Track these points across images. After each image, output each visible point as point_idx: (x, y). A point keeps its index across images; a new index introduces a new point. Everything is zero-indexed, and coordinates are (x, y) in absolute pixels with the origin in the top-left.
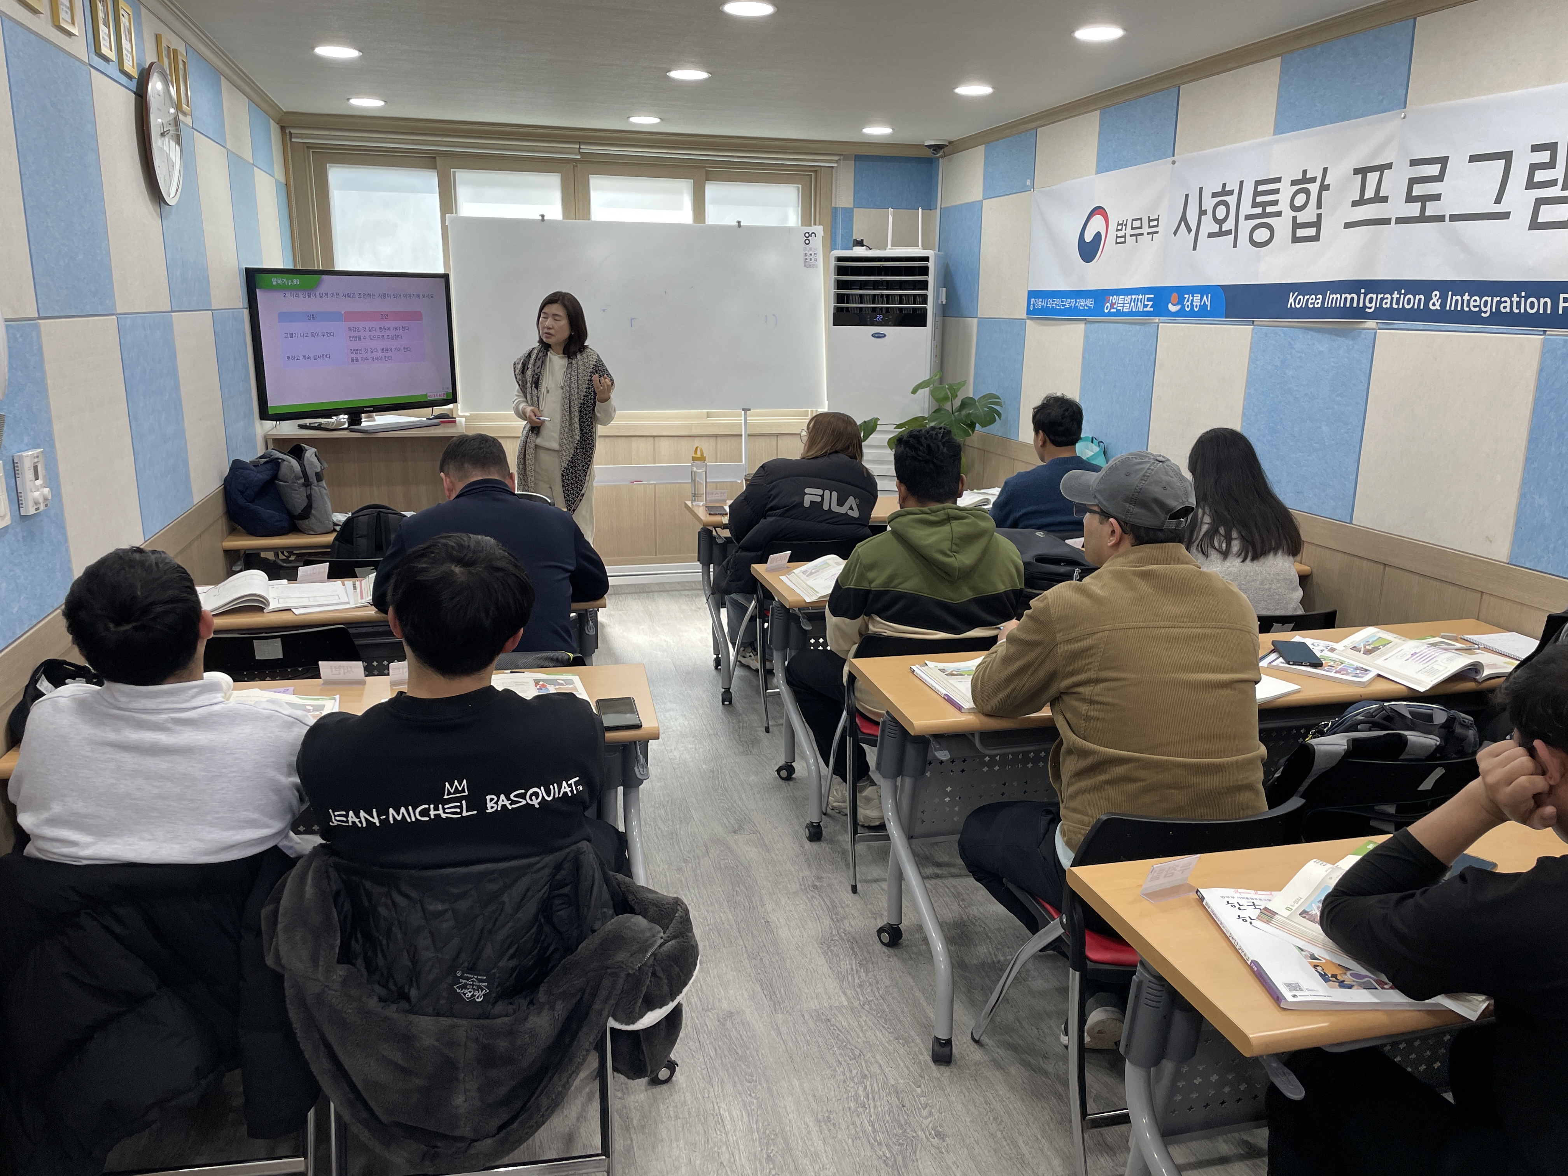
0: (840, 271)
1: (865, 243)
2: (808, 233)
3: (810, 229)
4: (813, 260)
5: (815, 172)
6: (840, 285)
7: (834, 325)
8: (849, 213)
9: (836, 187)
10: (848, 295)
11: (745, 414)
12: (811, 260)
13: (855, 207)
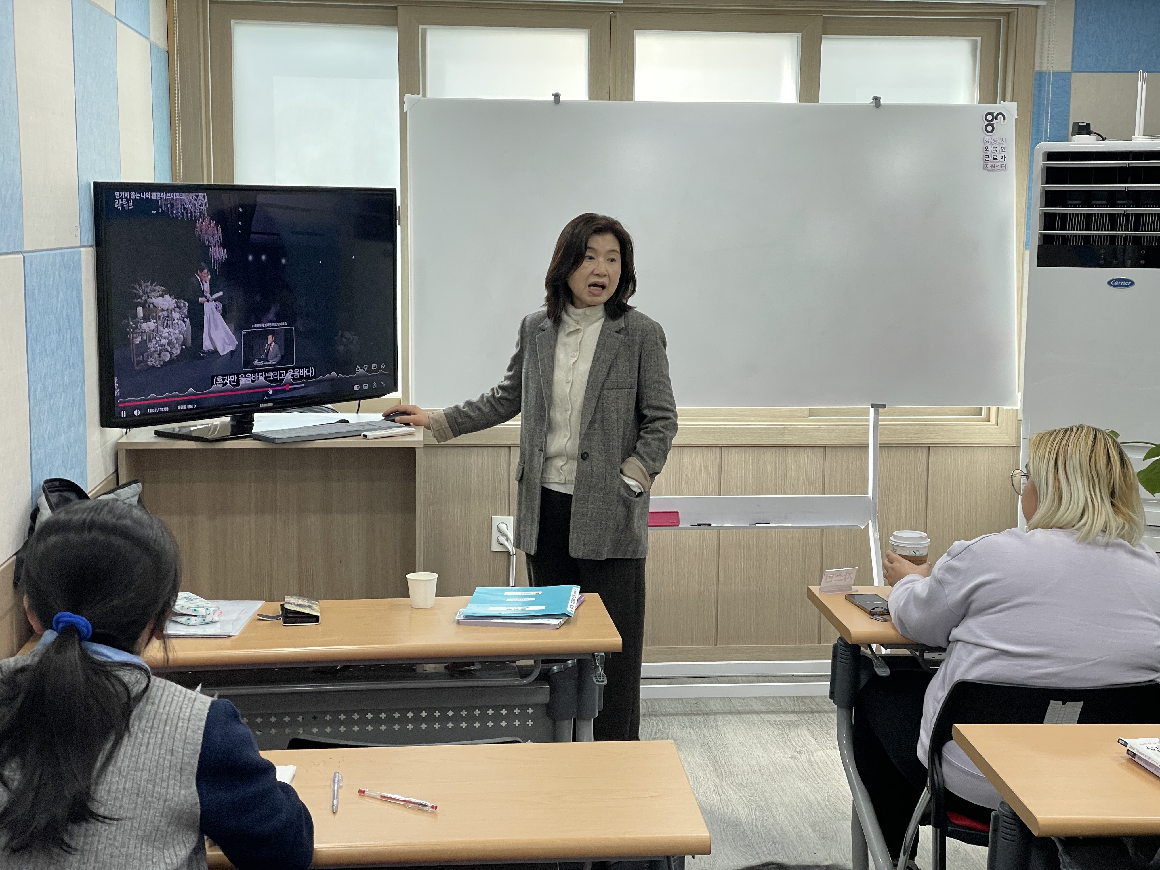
0: (1052, 175)
1: (1092, 129)
3: (995, 108)
4: (999, 158)
6: (1050, 198)
7: (1038, 266)
8: (1064, 80)
9: (1042, 37)
10: (1064, 215)
11: (877, 412)
12: (995, 158)
13: (1075, 70)
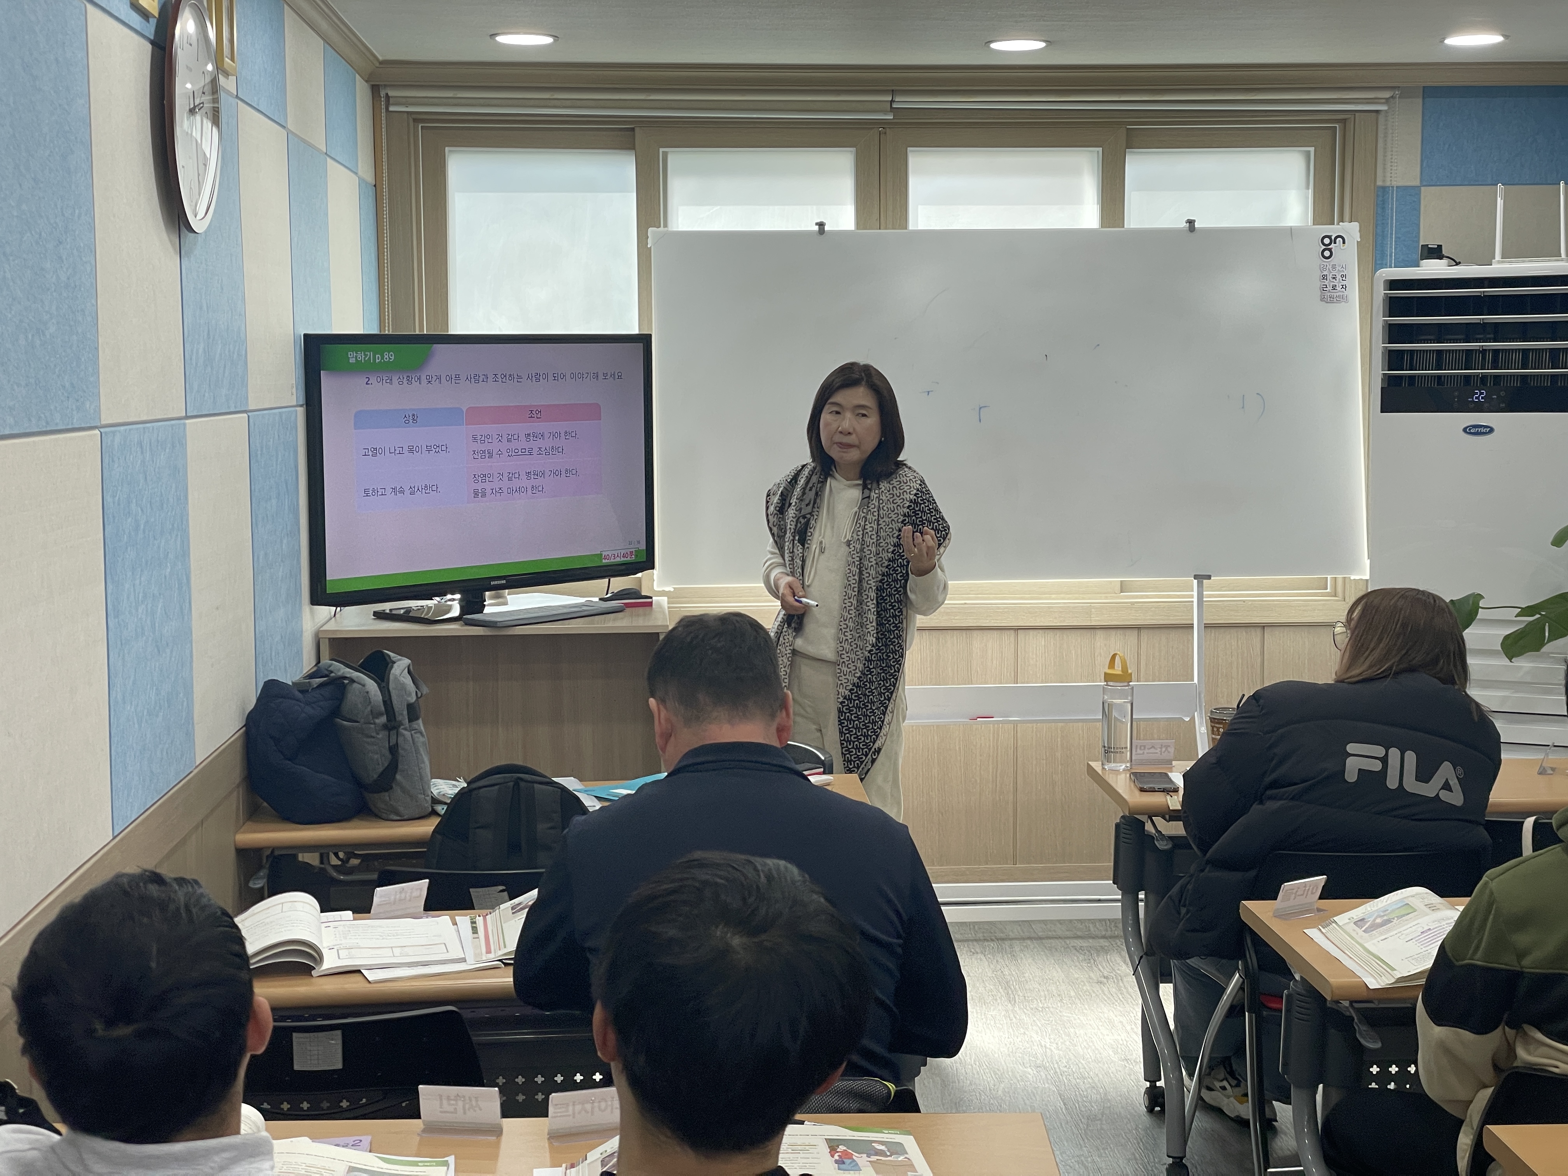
0: (1395, 306)
1: (1445, 252)
2: (1329, 237)
3: (1333, 230)
4: (1339, 288)
5: (1344, 120)
6: (1394, 333)
7: (1382, 412)
8: (1411, 195)
9: (1385, 149)
10: (1412, 352)
11: (1200, 585)
12: (1334, 288)
13: (1424, 184)
